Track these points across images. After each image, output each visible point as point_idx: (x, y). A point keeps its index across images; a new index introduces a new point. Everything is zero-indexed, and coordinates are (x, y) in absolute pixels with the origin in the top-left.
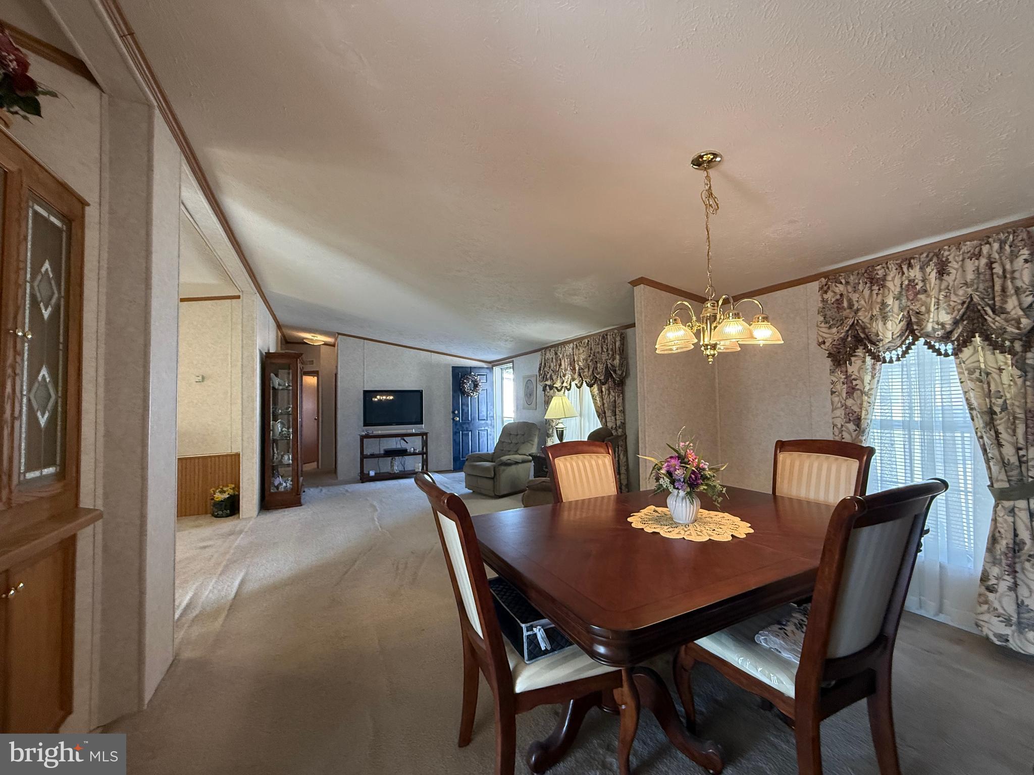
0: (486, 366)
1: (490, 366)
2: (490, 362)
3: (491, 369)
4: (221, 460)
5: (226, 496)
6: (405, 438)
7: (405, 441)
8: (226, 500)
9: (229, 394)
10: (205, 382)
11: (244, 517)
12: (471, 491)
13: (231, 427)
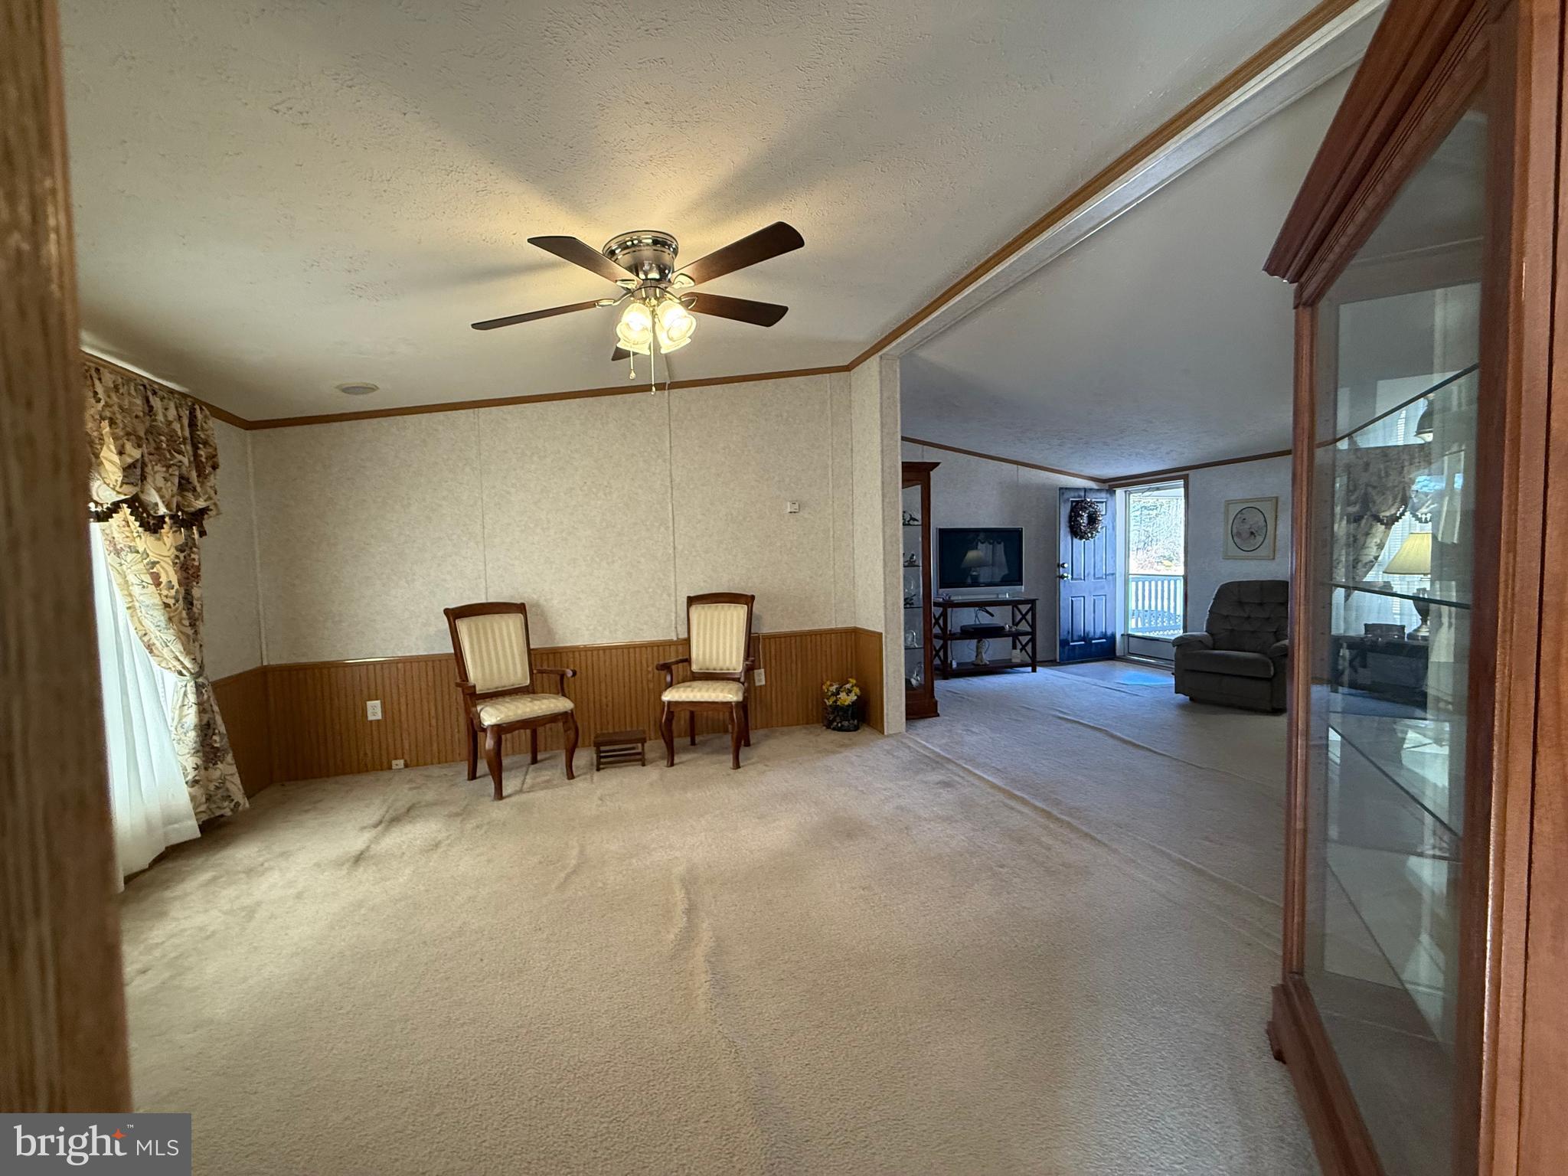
0: (1096, 487)
1: (1106, 486)
2: (1104, 481)
3: (1111, 491)
4: (824, 640)
5: (853, 697)
6: (989, 609)
7: (988, 612)
8: (854, 703)
9: (831, 533)
10: (801, 513)
11: (891, 732)
12: (1188, 697)
13: (835, 586)
